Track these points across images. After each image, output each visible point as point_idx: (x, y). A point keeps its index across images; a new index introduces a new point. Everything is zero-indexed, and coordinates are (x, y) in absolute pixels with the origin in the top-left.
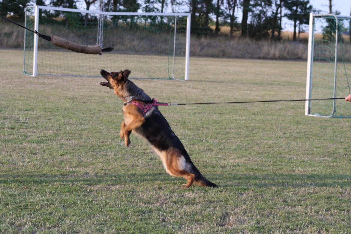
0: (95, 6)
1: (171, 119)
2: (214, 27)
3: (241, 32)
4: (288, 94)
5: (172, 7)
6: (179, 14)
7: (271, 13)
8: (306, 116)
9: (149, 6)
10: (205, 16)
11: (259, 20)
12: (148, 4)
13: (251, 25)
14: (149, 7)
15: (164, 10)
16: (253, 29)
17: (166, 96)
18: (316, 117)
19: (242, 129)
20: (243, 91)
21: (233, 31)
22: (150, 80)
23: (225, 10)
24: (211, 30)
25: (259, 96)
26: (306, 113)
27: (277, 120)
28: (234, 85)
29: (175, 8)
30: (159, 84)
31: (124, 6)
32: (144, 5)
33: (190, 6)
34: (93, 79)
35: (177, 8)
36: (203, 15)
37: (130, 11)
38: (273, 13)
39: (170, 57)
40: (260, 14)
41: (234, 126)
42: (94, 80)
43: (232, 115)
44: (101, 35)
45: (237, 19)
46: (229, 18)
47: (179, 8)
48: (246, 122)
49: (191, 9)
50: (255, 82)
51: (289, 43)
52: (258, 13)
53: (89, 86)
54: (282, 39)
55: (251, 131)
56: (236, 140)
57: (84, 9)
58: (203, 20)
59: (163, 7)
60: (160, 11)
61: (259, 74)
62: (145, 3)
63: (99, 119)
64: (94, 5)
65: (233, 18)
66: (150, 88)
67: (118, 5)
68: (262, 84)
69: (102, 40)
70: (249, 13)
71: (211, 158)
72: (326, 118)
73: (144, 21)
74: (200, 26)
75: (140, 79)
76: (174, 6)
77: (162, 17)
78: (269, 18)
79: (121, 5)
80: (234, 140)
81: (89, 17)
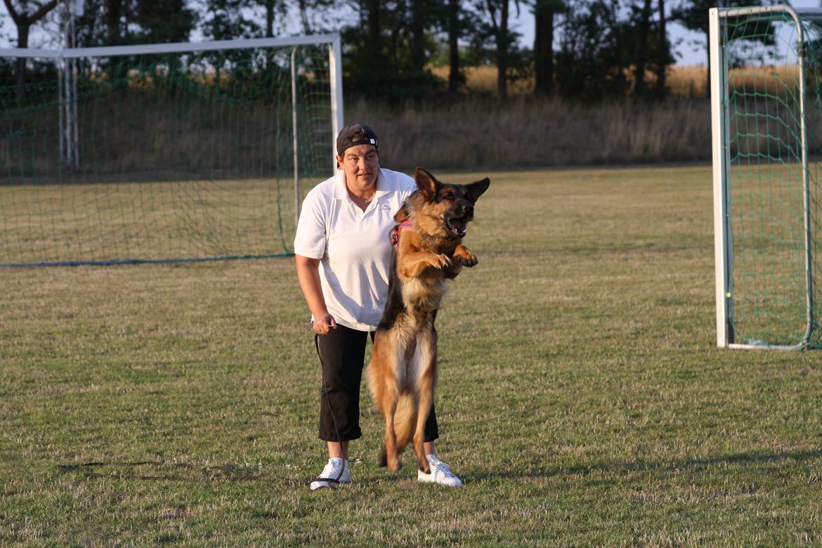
0: (48, 30)
1: (262, 393)
2: (443, 72)
3: (533, 80)
4: (674, 278)
5: (302, 15)
6: (329, 36)
7: (629, 10)
8: (718, 350)
9: (223, 16)
10: (412, 35)
11: (590, 37)
12: (219, 12)
13: (566, 56)
14: (224, 20)
15: (276, 25)
16: (574, 69)
17: (264, 315)
18: (754, 351)
19: (495, 412)
20: (524, 277)
21: (508, 82)
22: (221, 262)
23: (477, 13)
24: (434, 81)
25: (575, 293)
26: (721, 341)
27: (620, 371)
28: (498, 259)
29: (313, 17)
30: (248, 275)
31: (142, 25)
32: (210, 16)
33: (362, 8)
34: (31, 273)
35: (318, 19)
36: (406, 34)
37: (162, 39)
38: (635, 9)
39: (283, 182)
40: (594, 16)
41: (469, 402)
42: (34, 276)
43: (473, 364)
44: (72, 125)
45: (519, 39)
46: (493, 38)
47: (327, 17)
48: (512, 386)
49: (366, 18)
50: (571, 245)
51: (693, 107)
52: (585, 15)
53: (12, 298)
54: (669, 94)
55: (525, 415)
56: (468, 451)
57: (11, 40)
58: (408, 52)
59: (270, 18)
60: (264, 33)
61: (590, 216)
62: (212, 9)
63: (19, 411)
64: (43, 26)
65: (505, 36)
66: (215, 289)
67: (123, 19)
68: (592, 250)
69: (76, 139)
70: (555, 16)
71: (371, 520)
72: (784, 352)
73: (210, 69)
74: (400, 72)
75: (188, 264)
76: (309, 11)
77: (270, 51)
78: (622, 31)
79: (131, 19)
80: (458, 453)
81: (30, 66)
